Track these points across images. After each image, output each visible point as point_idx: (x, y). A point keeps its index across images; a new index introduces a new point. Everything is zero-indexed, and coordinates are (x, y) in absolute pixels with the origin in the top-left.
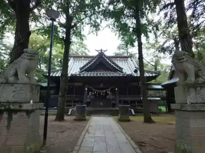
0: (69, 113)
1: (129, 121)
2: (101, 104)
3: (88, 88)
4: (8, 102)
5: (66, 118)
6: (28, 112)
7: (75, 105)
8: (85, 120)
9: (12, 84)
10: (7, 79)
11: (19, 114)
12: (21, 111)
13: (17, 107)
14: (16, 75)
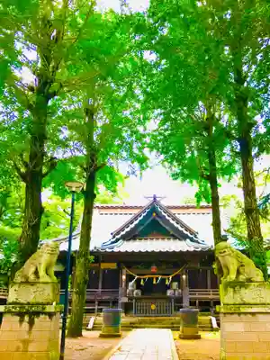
0: (90, 326)
1: (198, 337)
2: (153, 307)
3: (127, 275)
4: (28, 304)
5: (84, 333)
6: (51, 315)
7: (100, 310)
8: (119, 336)
9: (33, 284)
10: (27, 278)
11: (42, 316)
12: (43, 313)
13: (40, 309)
14: (36, 273)
